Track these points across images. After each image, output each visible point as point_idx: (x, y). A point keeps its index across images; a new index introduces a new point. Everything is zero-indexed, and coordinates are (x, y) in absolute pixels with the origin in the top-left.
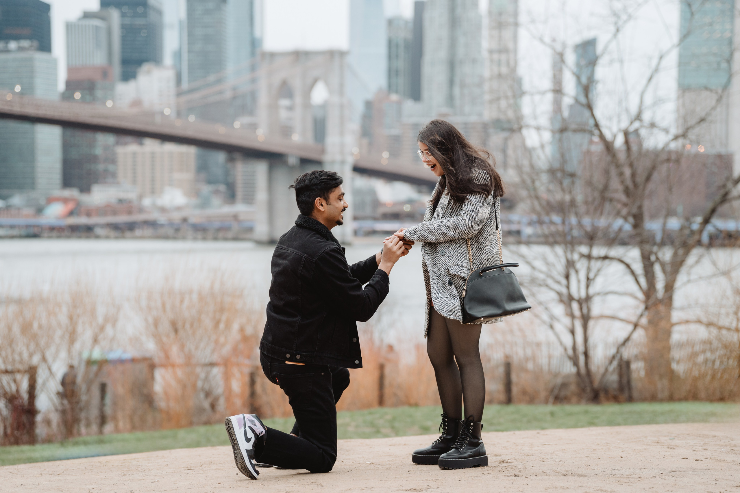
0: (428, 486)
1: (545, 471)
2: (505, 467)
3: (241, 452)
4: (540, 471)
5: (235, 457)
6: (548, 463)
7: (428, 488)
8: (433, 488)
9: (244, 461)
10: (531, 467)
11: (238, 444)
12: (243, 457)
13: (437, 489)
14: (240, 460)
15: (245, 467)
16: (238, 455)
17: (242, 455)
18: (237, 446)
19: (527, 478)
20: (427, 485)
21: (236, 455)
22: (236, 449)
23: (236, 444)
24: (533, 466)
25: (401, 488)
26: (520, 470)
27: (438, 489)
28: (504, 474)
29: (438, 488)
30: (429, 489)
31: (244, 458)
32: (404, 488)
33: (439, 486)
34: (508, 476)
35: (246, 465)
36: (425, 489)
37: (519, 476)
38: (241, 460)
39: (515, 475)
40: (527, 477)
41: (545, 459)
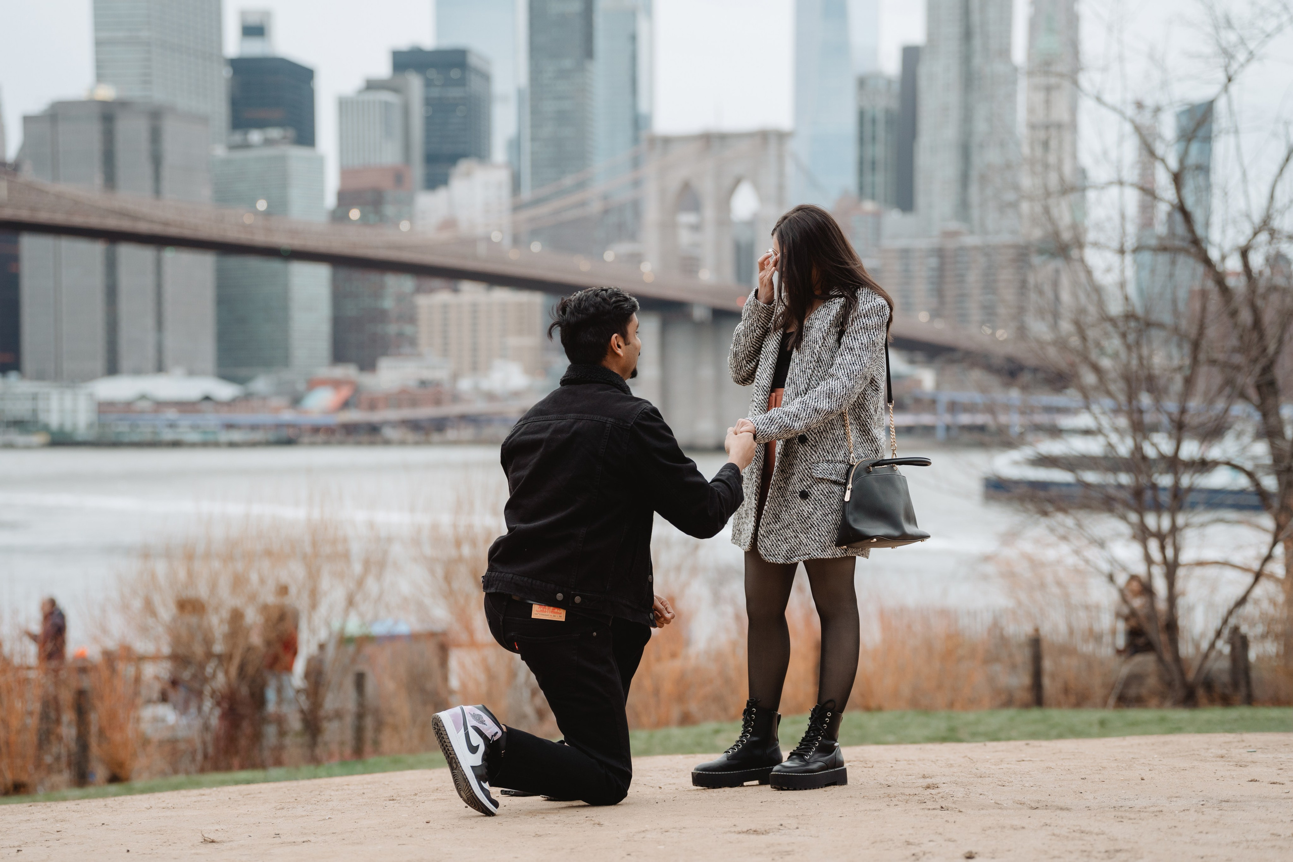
0: (781, 825)
1: (999, 802)
2: (931, 794)
3: (463, 771)
4: (992, 801)
5: (455, 781)
6: (1011, 788)
7: (781, 829)
8: (789, 829)
9: (470, 785)
10: (978, 795)
11: (457, 759)
12: (468, 780)
13: (795, 830)
14: (463, 784)
15: (472, 796)
16: (460, 777)
17: (466, 776)
18: (455, 762)
19: (961, 812)
20: (779, 824)
21: (456, 778)
22: (455, 766)
23: (454, 758)
24: (982, 793)
25: (733, 829)
26: (955, 799)
27: (797, 830)
28: (924, 805)
29: (797, 828)
30: (780, 831)
31: (469, 782)
32: (737, 829)
33: (800, 826)
34: (929, 809)
35: (474, 792)
36: (774, 830)
37: (948, 810)
38: (465, 784)
39: (942, 807)
40: (961, 810)
41: (1008, 782)
